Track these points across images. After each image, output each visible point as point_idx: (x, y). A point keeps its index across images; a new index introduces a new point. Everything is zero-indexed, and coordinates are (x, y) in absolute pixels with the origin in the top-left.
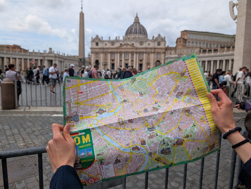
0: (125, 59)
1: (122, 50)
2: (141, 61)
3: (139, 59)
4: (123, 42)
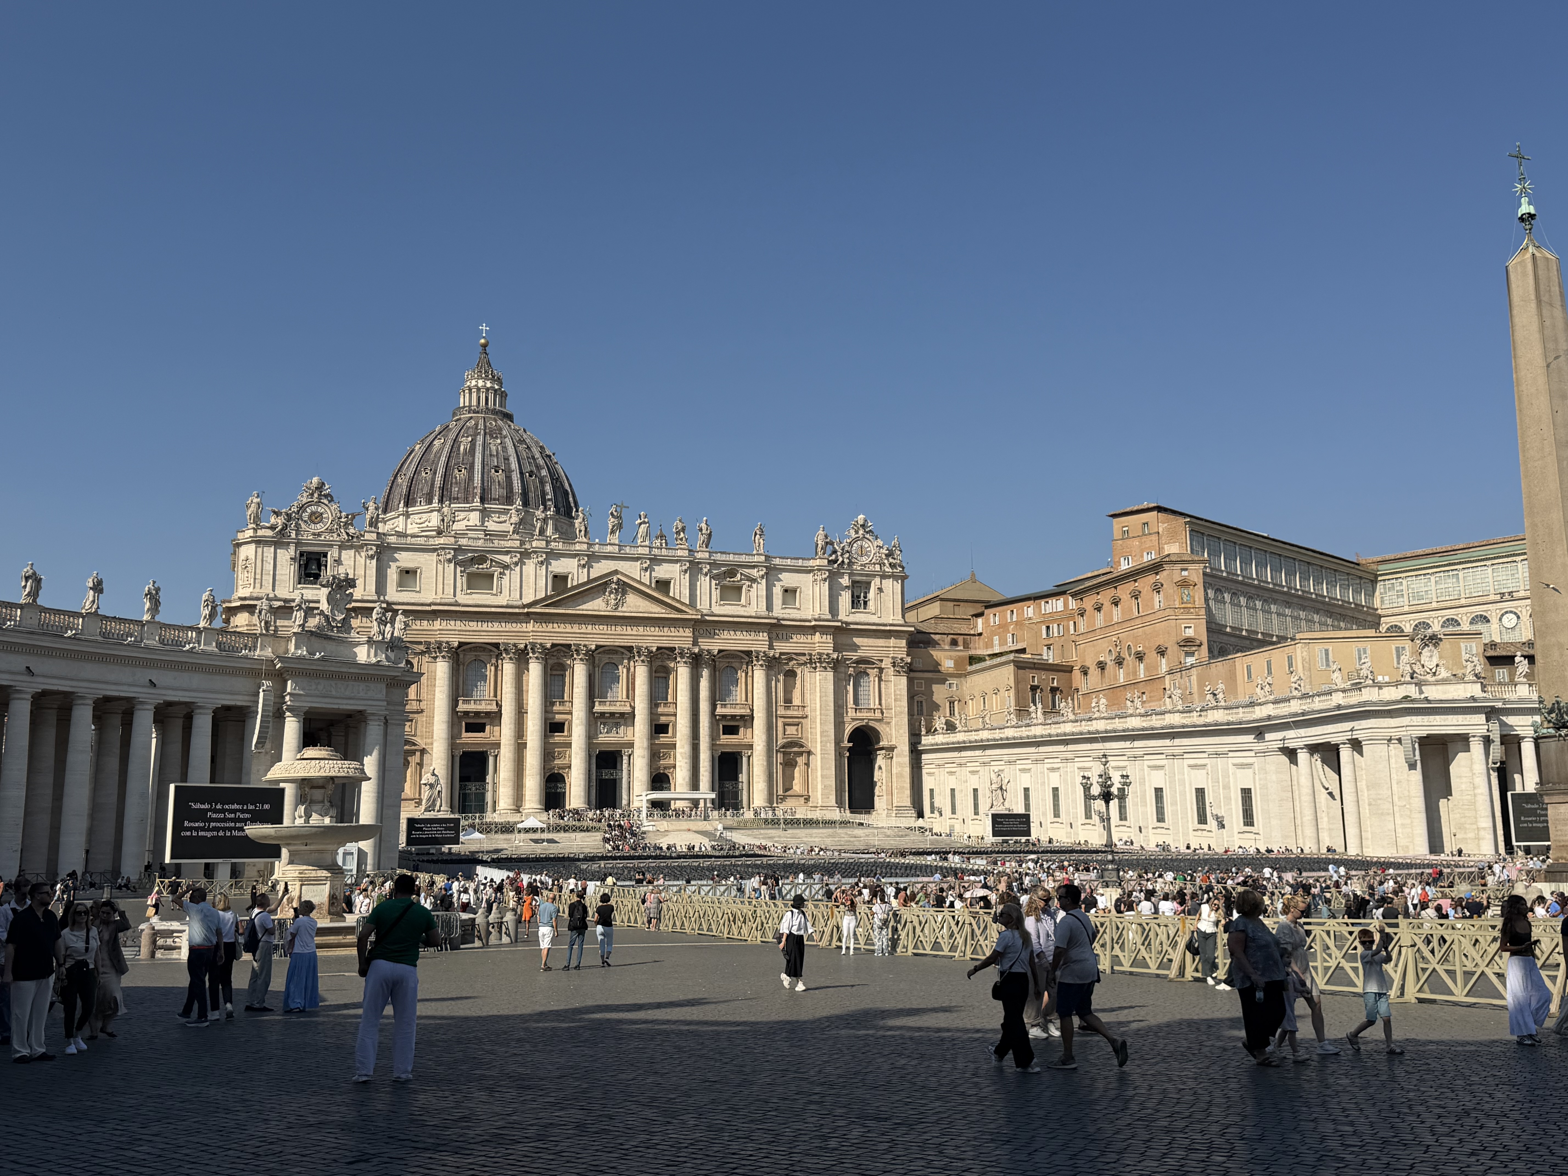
0: (598, 708)
1: (569, 629)
2: (729, 731)
3: (714, 714)
4: (580, 565)
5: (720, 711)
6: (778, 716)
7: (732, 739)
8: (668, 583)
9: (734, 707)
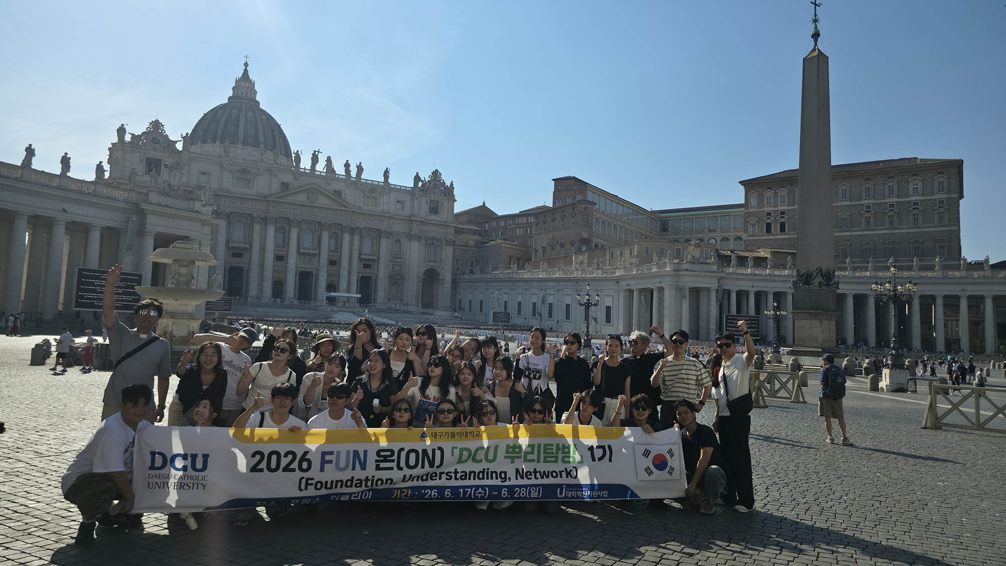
0: (301, 251)
1: (288, 211)
2: (366, 266)
3: (359, 258)
4: (295, 179)
5: (363, 257)
6: (390, 261)
7: (368, 270)
8: (341, 192)
9: (369, 255)
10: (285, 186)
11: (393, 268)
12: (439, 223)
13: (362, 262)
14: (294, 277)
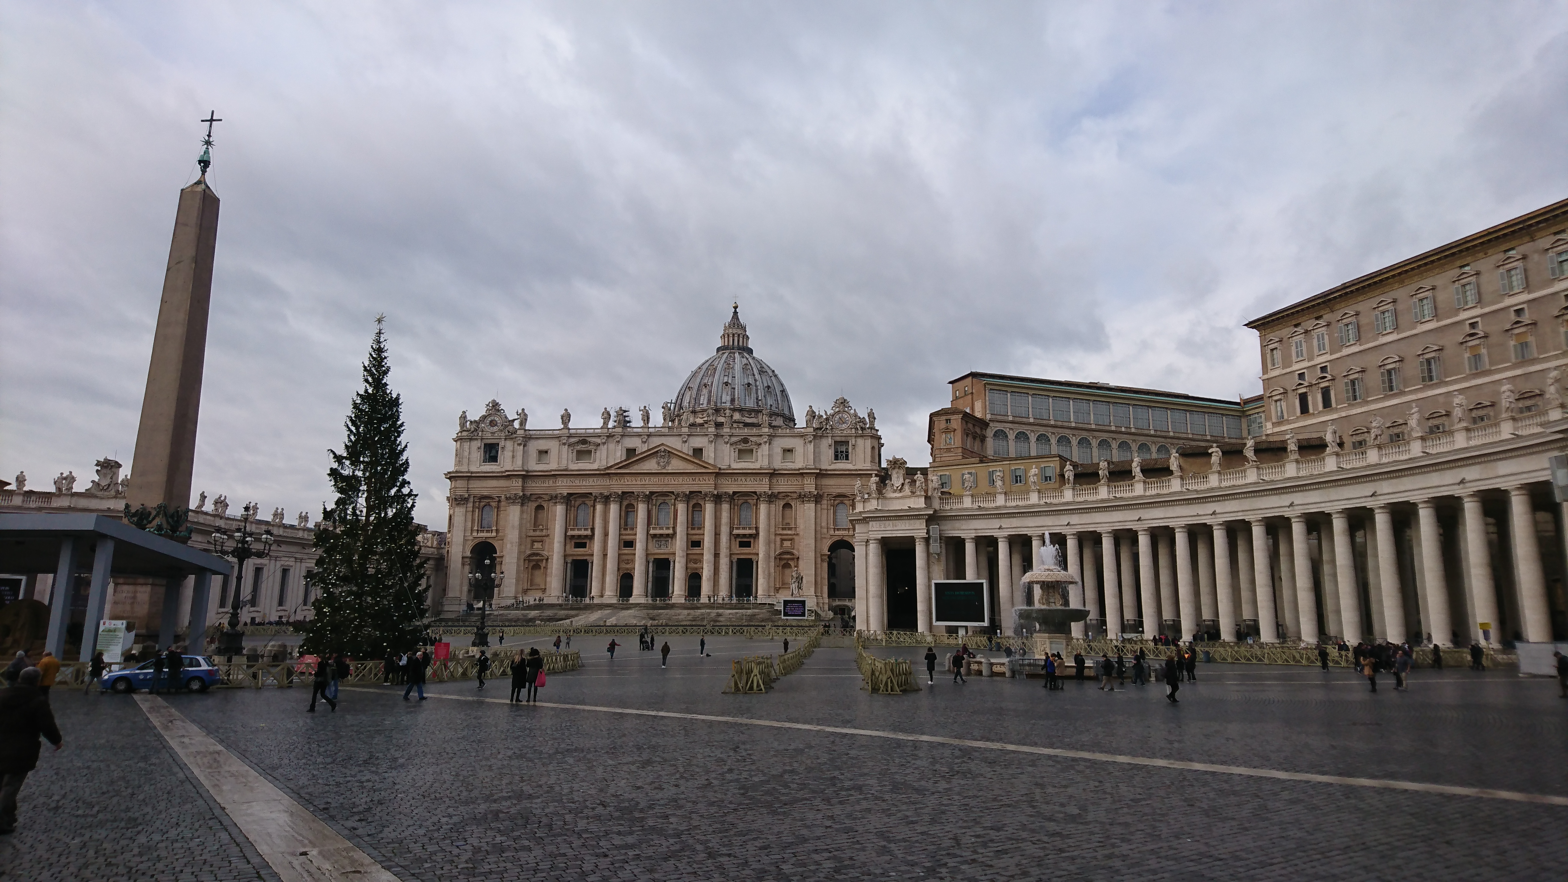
0: (652, 532)
1: (634, 482)
2: (745, 544)
3: (731, 533)
4: (643, 442)
5: (735, 532)
6: (776, 535)
7: (746, 550)
8: (701, 450)
9: (744, 528)
10: (631, 452)
11: (782, 545)
12: (847, 472)
13: (738, 540)
14: (643, 568)
